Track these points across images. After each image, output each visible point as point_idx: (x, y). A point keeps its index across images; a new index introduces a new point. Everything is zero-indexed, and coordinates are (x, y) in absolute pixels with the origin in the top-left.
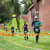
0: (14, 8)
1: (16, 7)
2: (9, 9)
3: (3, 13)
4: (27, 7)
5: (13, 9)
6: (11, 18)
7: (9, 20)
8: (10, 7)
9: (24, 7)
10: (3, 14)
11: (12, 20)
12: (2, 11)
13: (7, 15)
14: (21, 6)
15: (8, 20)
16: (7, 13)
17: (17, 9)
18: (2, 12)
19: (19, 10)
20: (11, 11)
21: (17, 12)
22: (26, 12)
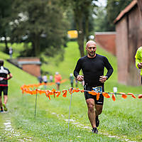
0: (74, 10)
1: (81, 6)
2: (58, 12)
3: (37, 23)
4: (116, 8)
5: (69, 12)
6: (63, 41)
7: (55, 47)
8: (62, 8)
9: (106, 7)
10: (37, 29)
11: (66, 49)
12: (36, 18)
13: (51, 31)
14: (95, 6)
15: (52, 47)
16: (50, 24)
17: (83, 15)
18: (33, 22)
19: (90, 18)
20: (64, 20)
21: (84, 23)
22: (112, 25)
